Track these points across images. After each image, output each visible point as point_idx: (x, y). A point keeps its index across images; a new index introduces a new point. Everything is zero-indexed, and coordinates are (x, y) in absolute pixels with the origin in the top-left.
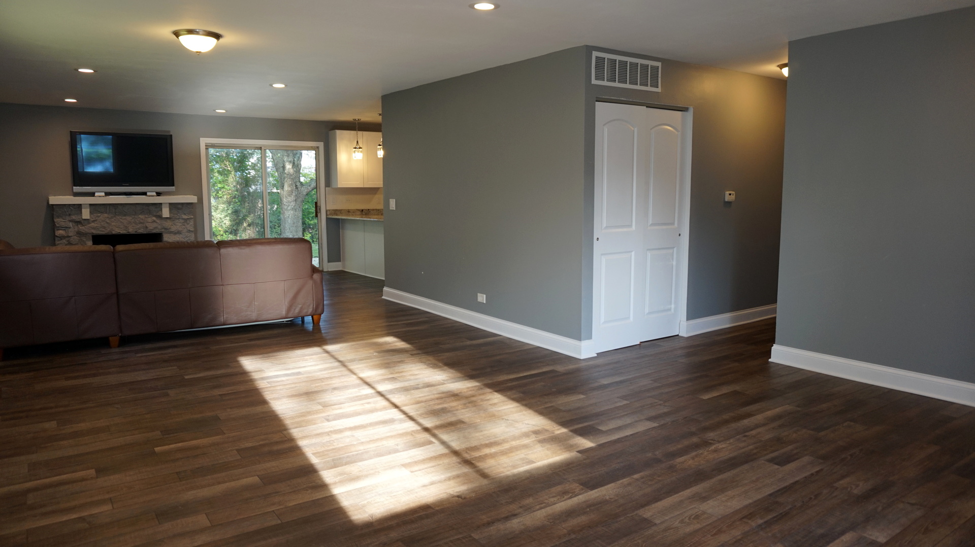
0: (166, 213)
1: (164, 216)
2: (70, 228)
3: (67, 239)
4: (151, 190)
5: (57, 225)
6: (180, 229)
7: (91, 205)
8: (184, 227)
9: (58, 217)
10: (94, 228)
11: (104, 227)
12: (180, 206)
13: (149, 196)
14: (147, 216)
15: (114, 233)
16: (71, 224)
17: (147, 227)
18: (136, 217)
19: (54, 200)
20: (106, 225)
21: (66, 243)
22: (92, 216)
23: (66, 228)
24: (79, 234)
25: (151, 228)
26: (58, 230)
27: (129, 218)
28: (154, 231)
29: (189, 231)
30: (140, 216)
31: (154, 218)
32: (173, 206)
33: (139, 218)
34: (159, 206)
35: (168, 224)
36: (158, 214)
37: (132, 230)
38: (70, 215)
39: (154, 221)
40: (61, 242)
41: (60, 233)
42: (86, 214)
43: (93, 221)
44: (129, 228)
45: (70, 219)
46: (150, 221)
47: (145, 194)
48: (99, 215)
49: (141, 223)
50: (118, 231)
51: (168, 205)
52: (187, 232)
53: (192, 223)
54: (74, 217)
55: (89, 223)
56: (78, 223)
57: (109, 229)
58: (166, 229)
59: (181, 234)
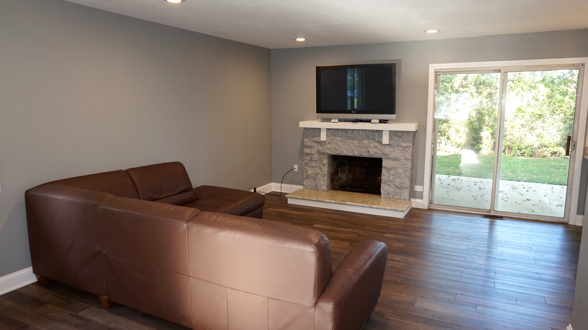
0: (386, 139)
1: (383, 143)
2: (313, 147)
3: (311, 156)
4: (375, 117)
5: (305, 144)
6: (398, 156)
7: (328, 129)
8: (402, 154)
9: (306, 138)
10: (328, 149)
11: (336, 149)
12: (400, 134)
13: (374, 123)
14: (370, 141)
15: (343, 154)
16: (313, 144)
17: (369, 152)
18: (362, 141)
19: (303, 124)
20: (337, 147)
21: (310, 159)
22: (328, 138)
23: (310, 147)
24: (319, 152)
25: (372, 153)
26: (306, 148)
27: (356, 142)
28: (375, 156)
29: (406, 159)
30: (365, 141)
31: (376, 144)
32: (393, 134)
33: (364, 142)
34: (380, 132)
35: (387, 150)
36: (379, 140)
37: (357, 153)
38: (314, 137)
39: (376, 147)
40: (307, 158)
41: (307, 150)
42: (323, 137)
43: (329, 143)
44: (355, 151)
45: (313, 140)
46: (372, 146)
47: (369, 121)
48: (334, 138)
49: (365, 147)
50: (346, 153)
51: (388, 132)
52: (404, 159)
53: (410, 150)
54: (316, 139)
55: (325, 144)
56: (319, 143)
57: (339, 151)
58: (385, 155)
59: (398, 161)
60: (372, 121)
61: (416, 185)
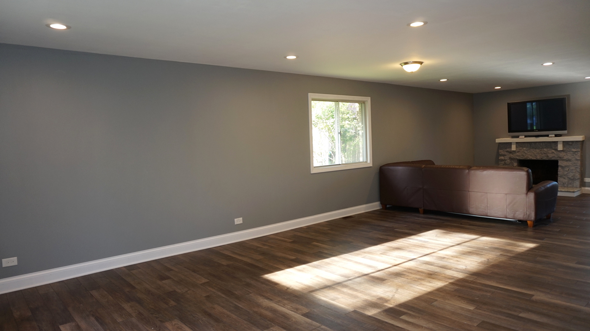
0: (560, 147)
1: (559, 150)
2: (506, 155)
3: (504, 161)
4: (552, 134)
5: (500, 154)
6: (570, 158)
7: (517, 143)
8: (573, 157)
9: (501, 149)
10: (518, 156)
11: (523, 156)
12: (571, 143)
13: (551, 137)
14: (549, 149)
15: (528, 159)
16: (506, 153)
17: (548, 156)
18: (542, 149)
19: (498, 141)
20: (524, 154)
21: (504, 163)
22: (517, 149)
23: (504, 155)
24: (511, 159)
25: (551, 157)
26: (501, 156)
27: (538, 151)
28: (553, 159)
29: (577, 160)
30: (545, 149)
31: (553, 151)
32: (565, 143)
33: (544, 150)
34: (556, 143)
35: (562, 155)
36: (555, 148)
37: (539, 157)
38: (506, 148)
39: (553, 153)
40: (501, 163)
41: (502, 158)
42: (514, 148)
43: (518, 152)
44: (538, 156)
45: (506, 150)
46: (550, 152)
47: (548, 136)
48: (521, 148)
49: (545, 154)
50: (531, 158)
51: (562, 143)
52: (575, 160)
53: (579, 154)
54: (508, 150)
55: (515, 153)
56: (511, 152)
57: (525, 157)
58: (560, 158)
59: (570, 161)
60: (550, 136)
61: (585, 178)
